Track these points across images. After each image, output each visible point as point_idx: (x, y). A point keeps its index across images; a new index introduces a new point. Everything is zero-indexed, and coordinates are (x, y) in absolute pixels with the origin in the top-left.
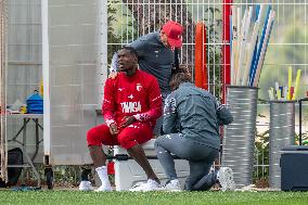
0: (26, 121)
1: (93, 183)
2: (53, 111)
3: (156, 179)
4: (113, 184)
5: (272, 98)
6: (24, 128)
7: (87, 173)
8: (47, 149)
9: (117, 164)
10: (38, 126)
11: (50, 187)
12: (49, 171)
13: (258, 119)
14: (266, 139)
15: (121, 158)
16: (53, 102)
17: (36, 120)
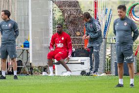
0: (23, 50)
1: (47, 73)
2: (33, 46)
4: (54, 73)
5: (112, 42)
6: (23, 53)
7: (45, 69)
8: (31, 61)
9: (56, 66)
10: (28, 52)
11: (32, 74)
12: (31, 68)
13: (107, 50)
14: (110, 57)
15: (57, 64)
16: (33, 43)
17: (27, 50)
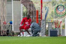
3: (30, 34)
5: (48, 22)
7: (19, 34)
8: (13, 30)
10: (12, 26)
11: (13, 36)
13: (46, 25)
14: (48, 28)
17: (11, 25)
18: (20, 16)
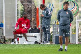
1: (14, 43)
2: (6, 27)
5: (53, 24)
7: (13, 40)
8: (4, 36)
9: (19, 38)
10: (2, 30)
11: (5, 43)
12: (5, 40)
16: (6, 25)
18: (15, 16)
